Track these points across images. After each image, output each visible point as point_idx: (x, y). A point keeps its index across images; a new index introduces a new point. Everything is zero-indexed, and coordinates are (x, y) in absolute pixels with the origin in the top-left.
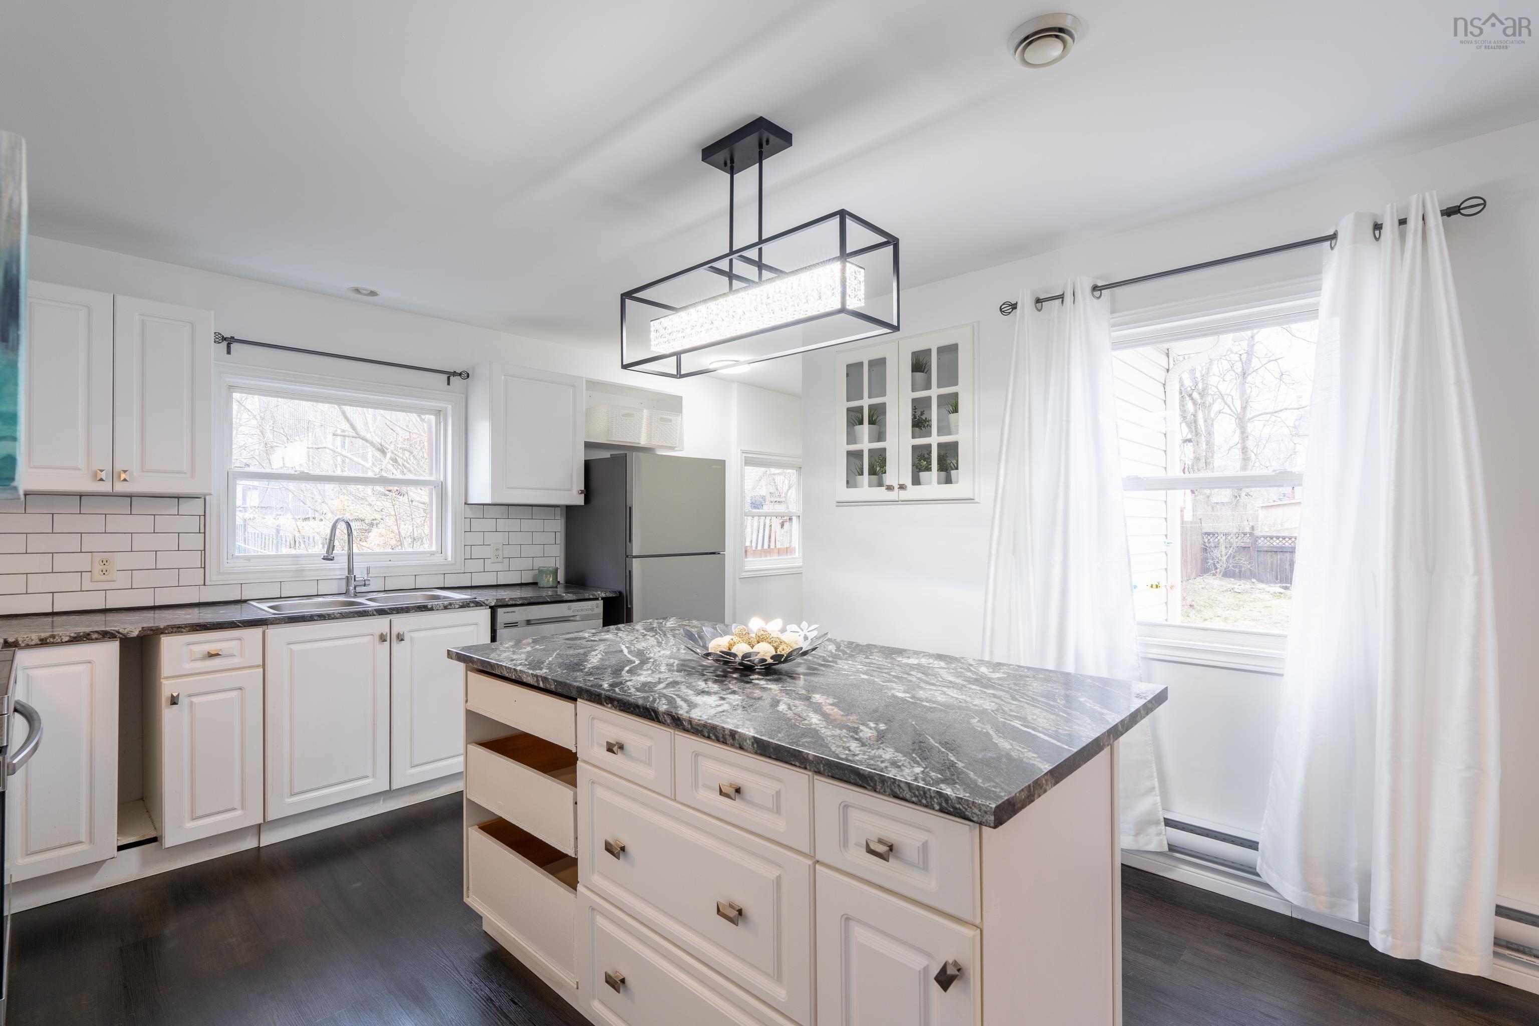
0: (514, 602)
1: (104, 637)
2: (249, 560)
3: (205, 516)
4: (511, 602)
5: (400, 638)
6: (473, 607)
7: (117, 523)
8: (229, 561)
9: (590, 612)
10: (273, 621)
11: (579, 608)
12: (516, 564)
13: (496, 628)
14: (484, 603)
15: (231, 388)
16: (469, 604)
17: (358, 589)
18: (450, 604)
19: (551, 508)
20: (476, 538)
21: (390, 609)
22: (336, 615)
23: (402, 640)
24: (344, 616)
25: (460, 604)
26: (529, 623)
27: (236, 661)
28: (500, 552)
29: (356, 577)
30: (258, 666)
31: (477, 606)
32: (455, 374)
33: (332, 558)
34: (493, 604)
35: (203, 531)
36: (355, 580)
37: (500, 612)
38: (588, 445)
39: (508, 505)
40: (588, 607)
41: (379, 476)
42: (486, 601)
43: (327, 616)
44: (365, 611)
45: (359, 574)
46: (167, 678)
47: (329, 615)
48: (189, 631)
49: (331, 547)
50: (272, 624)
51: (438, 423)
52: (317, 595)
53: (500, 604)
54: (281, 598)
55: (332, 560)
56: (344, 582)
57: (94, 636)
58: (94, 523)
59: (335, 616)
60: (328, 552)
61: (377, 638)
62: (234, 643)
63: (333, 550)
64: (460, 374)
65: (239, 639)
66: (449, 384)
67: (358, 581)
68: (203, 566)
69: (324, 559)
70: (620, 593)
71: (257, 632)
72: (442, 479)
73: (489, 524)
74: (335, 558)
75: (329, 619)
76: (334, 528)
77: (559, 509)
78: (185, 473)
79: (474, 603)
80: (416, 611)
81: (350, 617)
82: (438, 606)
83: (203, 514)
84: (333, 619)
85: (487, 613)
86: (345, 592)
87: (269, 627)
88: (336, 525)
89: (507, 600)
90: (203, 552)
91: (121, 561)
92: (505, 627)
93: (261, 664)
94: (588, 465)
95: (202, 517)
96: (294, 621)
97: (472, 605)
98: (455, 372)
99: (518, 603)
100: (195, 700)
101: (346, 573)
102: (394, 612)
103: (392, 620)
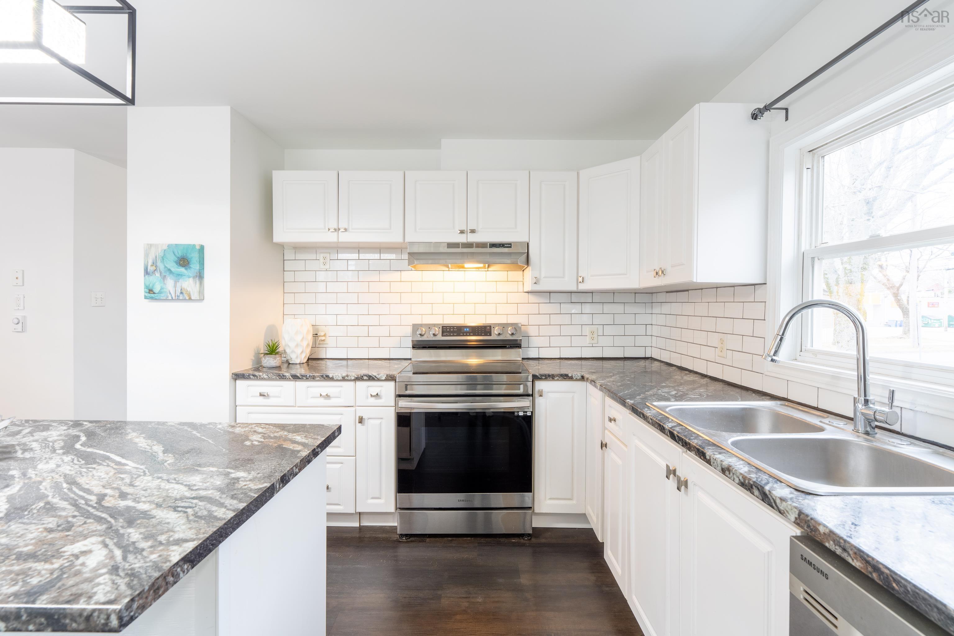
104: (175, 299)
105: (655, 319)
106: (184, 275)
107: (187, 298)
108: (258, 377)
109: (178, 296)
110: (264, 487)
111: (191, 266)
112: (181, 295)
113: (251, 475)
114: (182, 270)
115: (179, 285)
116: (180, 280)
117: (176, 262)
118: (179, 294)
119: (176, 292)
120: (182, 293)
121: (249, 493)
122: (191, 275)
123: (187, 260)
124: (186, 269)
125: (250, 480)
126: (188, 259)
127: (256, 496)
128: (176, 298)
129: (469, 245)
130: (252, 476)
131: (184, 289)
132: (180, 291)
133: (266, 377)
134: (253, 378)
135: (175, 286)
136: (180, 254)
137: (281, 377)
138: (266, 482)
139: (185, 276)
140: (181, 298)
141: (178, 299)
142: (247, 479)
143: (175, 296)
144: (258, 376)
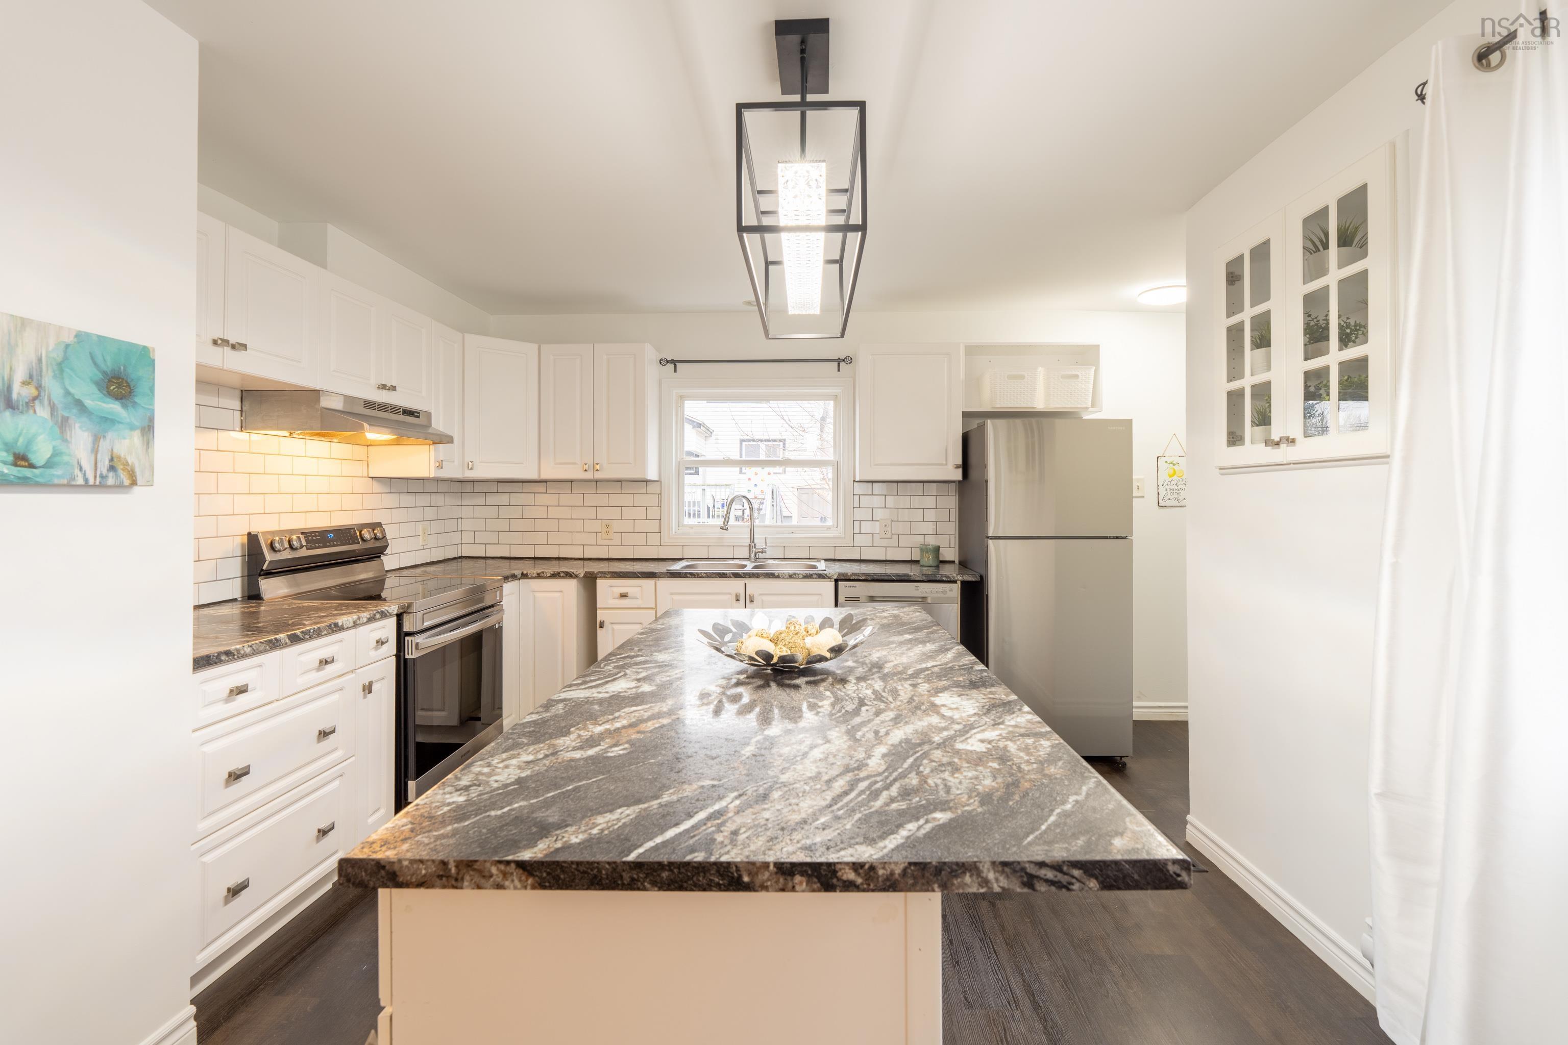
0: (856, 578)
1: (566, 575)
2: (692, 528)
4: (853, 578)
7: (616, 499)
9: (942, 595)
11: (929, 590)
12: (905, 541)
14: (826, 575)
15: (682, 398)
27: (638, 603)
28: (889, 529)
29: (757, 545)
30: (652, 608)
38: (966, 415)
39: (898, 482)
40: (939, 590)
46: (601, 609)
57: (562, 574)
58: (601, 499)
66: (839, 370)
84: (701, 577)
89: (849, 574)
91: (616, 526)
100: (616, 627)
101: (748, 541)
104: (94, 486)
105: (467, 512)
106: (119, 422)
107: (127, 482)
108: (234, 655)
109: (102, 477)
111: (137, 399)
112: (111, 474)
114: (114, 407)
115: (104, 445)
116: (110, 435)
117: (97, 384)
118: (105, 472)
119: (99, 465)
120: (112, 468)
122: (137, 424)
123: (127, 382)
124: (125, 406)
126: (129, 381)
128: (98, 483)
129: (383, 407)
131: (119, 457)
132: (107, 463)
133: (248, 650)
134: (227, 659)
135: (95, 451)
136: (109, 365)
137: (274, 644)
139: (121, 423)
140: (111, 481)
141: (101, 486)
143: (95, 477)
144: (236, 653)
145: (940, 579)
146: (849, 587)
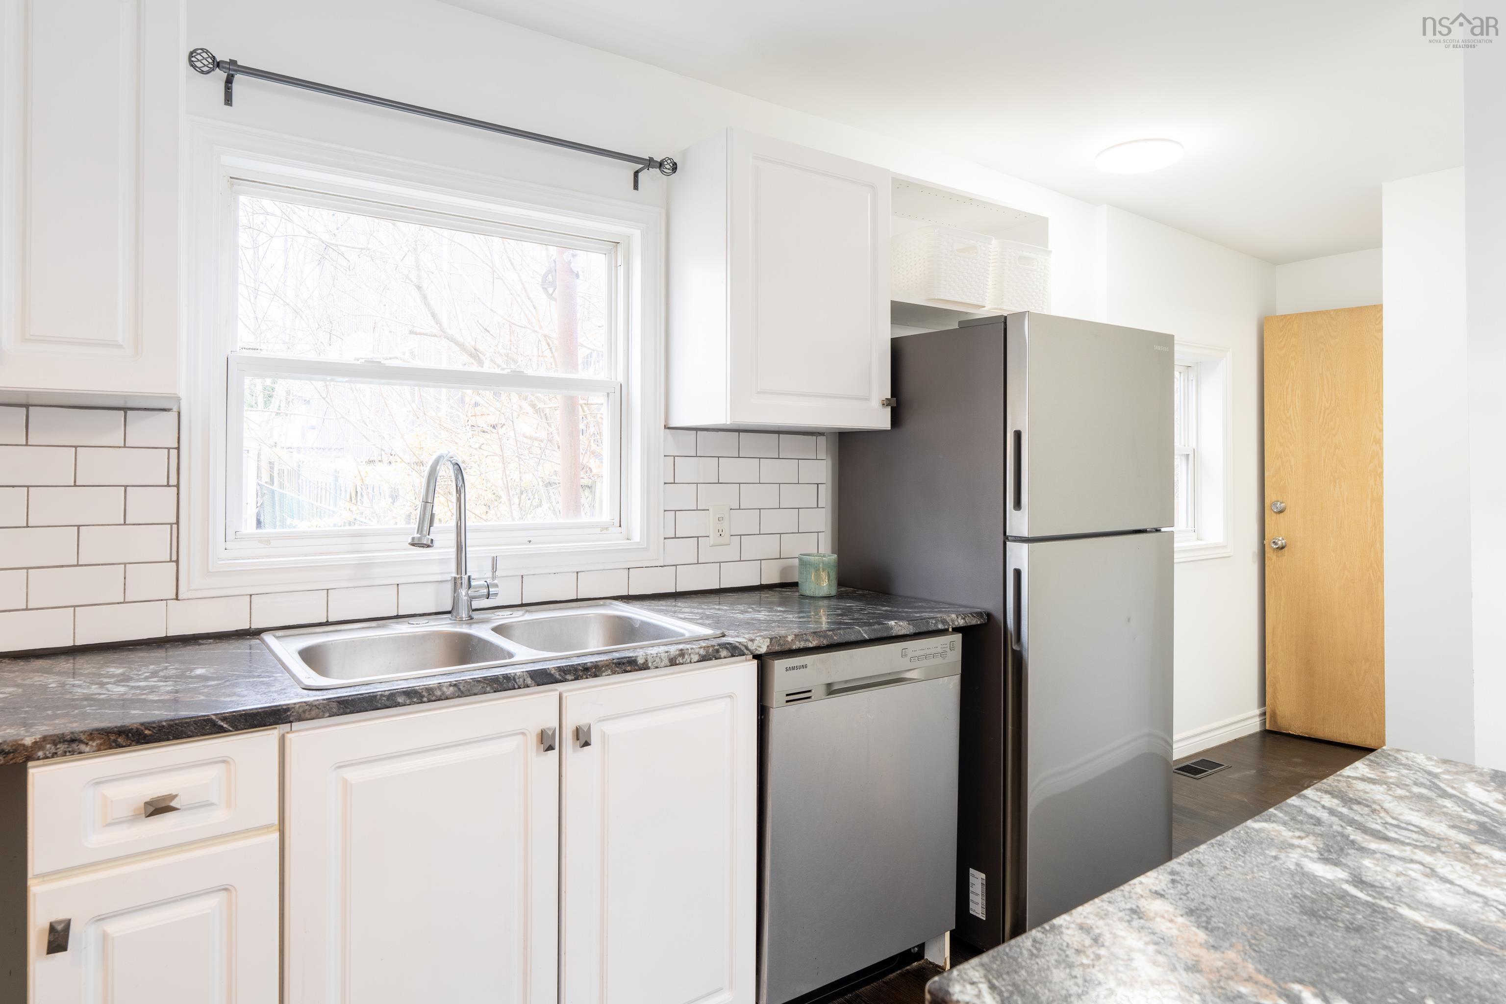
3: (178, 448)
5: (583, 739)
6: (725, 658)
8: (228, 545)
10: (304, 712)
13: (769, 705)
16: (718, 651)
17: (476, 604)
18: (682, 653)
19: (810, 437)
20: (684, 497)
21: (560, 669)
22: (445, 689)
23: (587, 744)
24: (462, 692)
25: (702, 652)
26: (831, 690)
31: (733, 656)
32: (650, 163)
33: (429, 543)
34: (763, 650)
35: (175, 483)
36: (470, 586)
37: (779, 666)
41: (509, 371)
42: (750, 645)
43: (425, 694)
44: (507, 677)
45: (479, 571)
47: (430, 690)
48: (99, 750)
49: (427, 519)
50: (300, 719)
51: (612, 269)
52: (397, 617)
53: (777, 648)
54: (327, 624)
55: (428, 546)
56: (449, 587)
59: (443, 693)
60: (420, 530)
61: (533, 740)
62: (213, 773)
63: (431, 525)
64: (661, 165)
65: (224, 762)
67: (476, 587)
68: (174, 558)
69: (413, 545)
70: (989, 615)
71: (269, 738)
72: (621, 379)
73: (704, 469)
74: (436, 543)
75: (430, 701)
76: (432, 477)
77: (822, 440)
78: (120, 346)
79: (727, 648)
80: (615, 673)
81: (475, 694)
82: (658, 660)
83: (176, 446)
85: (751, 667)
86: (449, 609)
87: (296, 726)
88: (436, 469)
90: (175, 526)
92: (787, 701)
93: (276, 821)
94: (897, 349)
95: (174, 453)
96: (352, 709)
97: (724, 653)
98: (651, 160)
99: (811, 645)
102: (569, 677)
103: (565, 695)
110: (1259, 821)
113: (1294, 860)
121: (1286, 818)
125: (1292, 846)
127: (1272, 810)
130: (1291, 855)
138: (1257, 831)
142: (1299, 850)
145: (935, 628)
146: (793, 668)
